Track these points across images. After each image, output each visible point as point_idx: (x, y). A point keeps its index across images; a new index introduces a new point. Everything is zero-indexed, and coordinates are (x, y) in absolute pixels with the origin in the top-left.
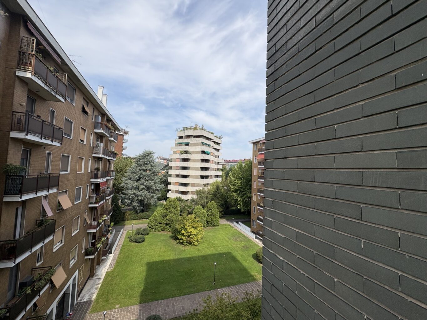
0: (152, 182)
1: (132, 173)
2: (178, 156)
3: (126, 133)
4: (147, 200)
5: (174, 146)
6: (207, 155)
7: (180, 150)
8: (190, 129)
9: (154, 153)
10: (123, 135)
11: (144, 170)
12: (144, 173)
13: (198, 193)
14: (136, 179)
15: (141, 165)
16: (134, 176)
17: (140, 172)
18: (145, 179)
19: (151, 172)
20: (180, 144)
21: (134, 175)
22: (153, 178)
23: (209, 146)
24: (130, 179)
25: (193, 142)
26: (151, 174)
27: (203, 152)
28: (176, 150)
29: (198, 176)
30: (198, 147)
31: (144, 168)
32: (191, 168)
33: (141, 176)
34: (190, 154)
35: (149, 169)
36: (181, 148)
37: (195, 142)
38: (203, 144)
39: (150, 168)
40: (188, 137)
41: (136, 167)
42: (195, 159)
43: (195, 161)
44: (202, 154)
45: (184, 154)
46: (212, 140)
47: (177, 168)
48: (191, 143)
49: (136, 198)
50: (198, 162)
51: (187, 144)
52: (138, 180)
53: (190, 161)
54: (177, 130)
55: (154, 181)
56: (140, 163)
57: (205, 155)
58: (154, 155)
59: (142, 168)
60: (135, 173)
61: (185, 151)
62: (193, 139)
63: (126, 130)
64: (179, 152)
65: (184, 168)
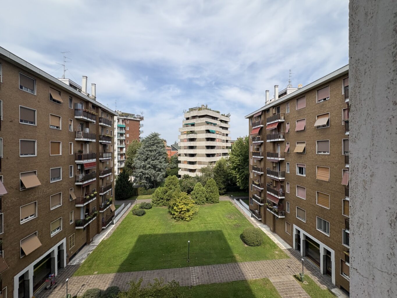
0: (158, 161)
1: (140, 153)
2: (185, 137)
3: (142, 119)
4: (153, 178)
5: (182, 127)
6: (211, 134)
7: (187, 130)
8: (195, 110)
9: (159, 135)
10: (139, 121)
11: (151, 151)
12: (150, 153)
13: (203, 170)
14: (144, 159)
15: (148, 147)
16: (142, 157)
17: (147, 153)
18: (152, 158)
19: (156, 152)
20: (187, 125)
21: (142, 155)
22: (158, 158)
23: (215, 125)
24: (139, 159)
25: (198, 122)
26: (157, 154)
27: (208, 131)
28: (183, 131)
29: (204, 154)
30: (202, 126)
31: (150, 149)
32: (197, 147)
33: (148, 156)
34: (196, 133)
35: (155, 150)
36: (188, 129)
37: (200, 122)
38: (208, 123)
39: (155, 148)
40: (194, 117)
41: (144, 148)
42: (201, 139)
43: (201, 140)
44: (207, 133)
45: (190, 134)
46: (218, 119)
47: (185, 148)
48: (196, 123)
49: (144, 176)
50: (203, 141)
51: (193, 125)
52: (146, 160)
53: (197, 140)
54: (184, 112)
55: (159, 161)
56: (147, 144)
57: (209, 134)
58: (159, 136)
59: (149, 149)
60: (143, 154)
61: (191, 131)
62: (198, 119)
63: (141, 116)
64: (186, 133)
65: (191, 147)
